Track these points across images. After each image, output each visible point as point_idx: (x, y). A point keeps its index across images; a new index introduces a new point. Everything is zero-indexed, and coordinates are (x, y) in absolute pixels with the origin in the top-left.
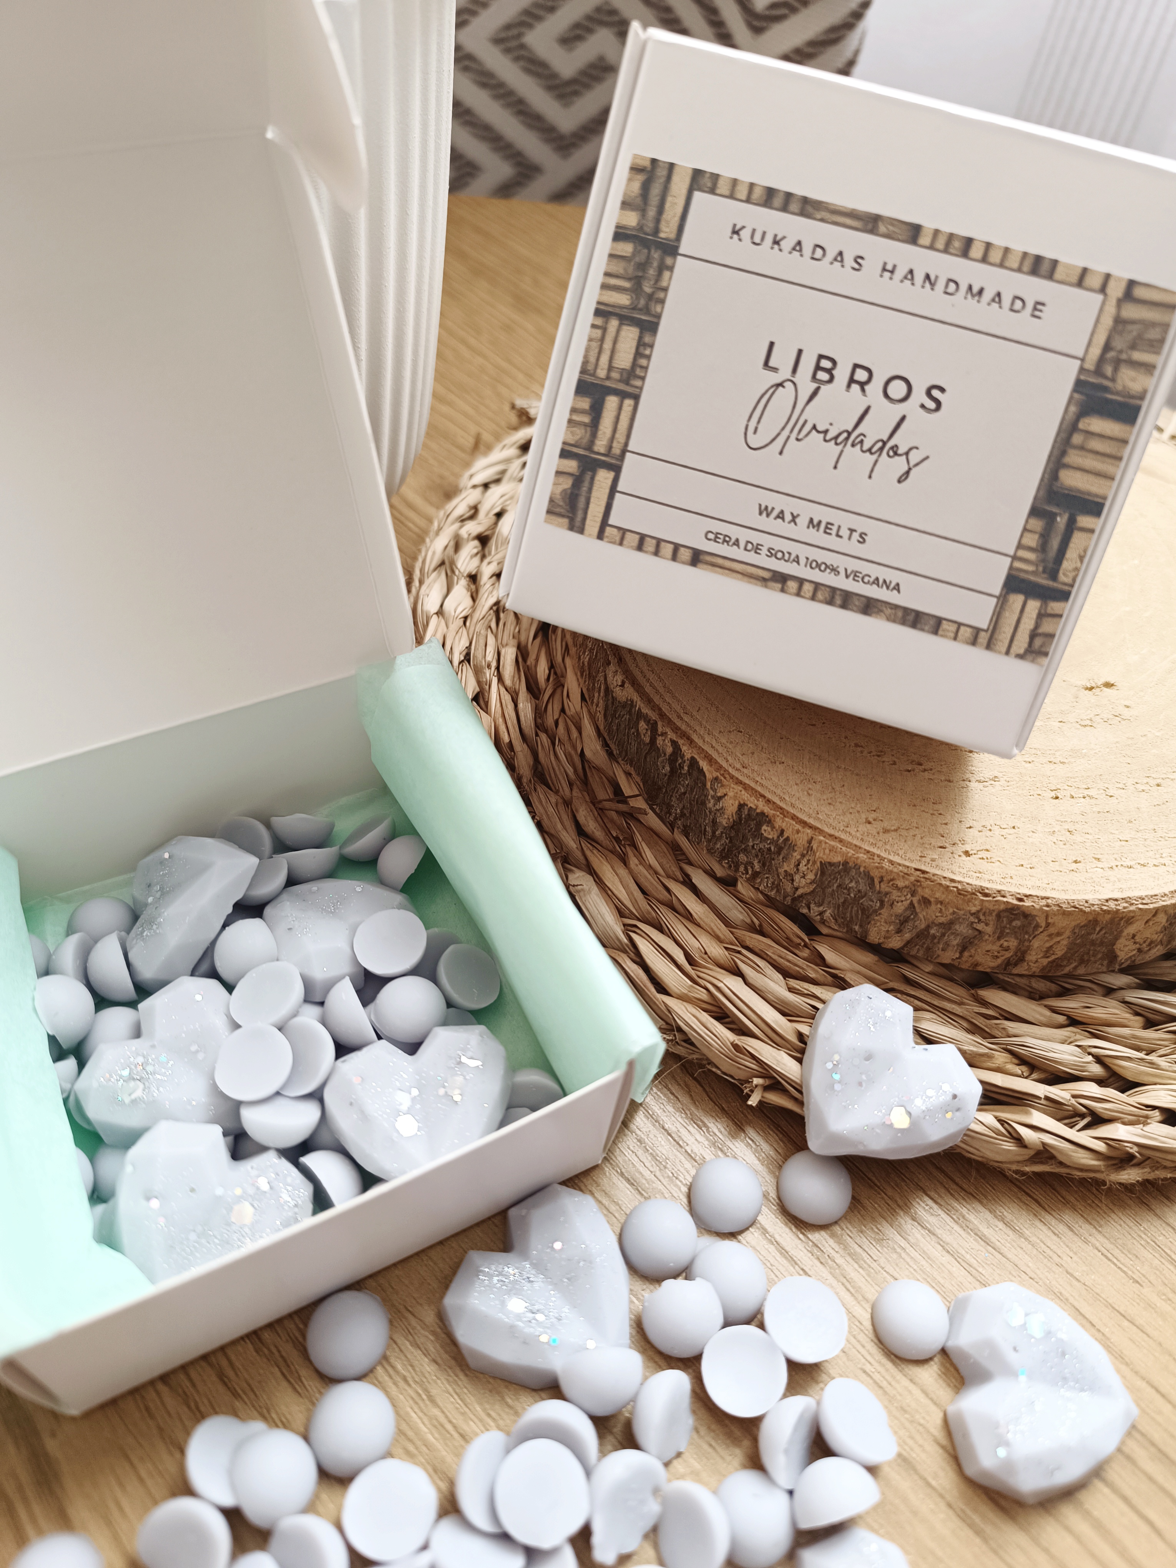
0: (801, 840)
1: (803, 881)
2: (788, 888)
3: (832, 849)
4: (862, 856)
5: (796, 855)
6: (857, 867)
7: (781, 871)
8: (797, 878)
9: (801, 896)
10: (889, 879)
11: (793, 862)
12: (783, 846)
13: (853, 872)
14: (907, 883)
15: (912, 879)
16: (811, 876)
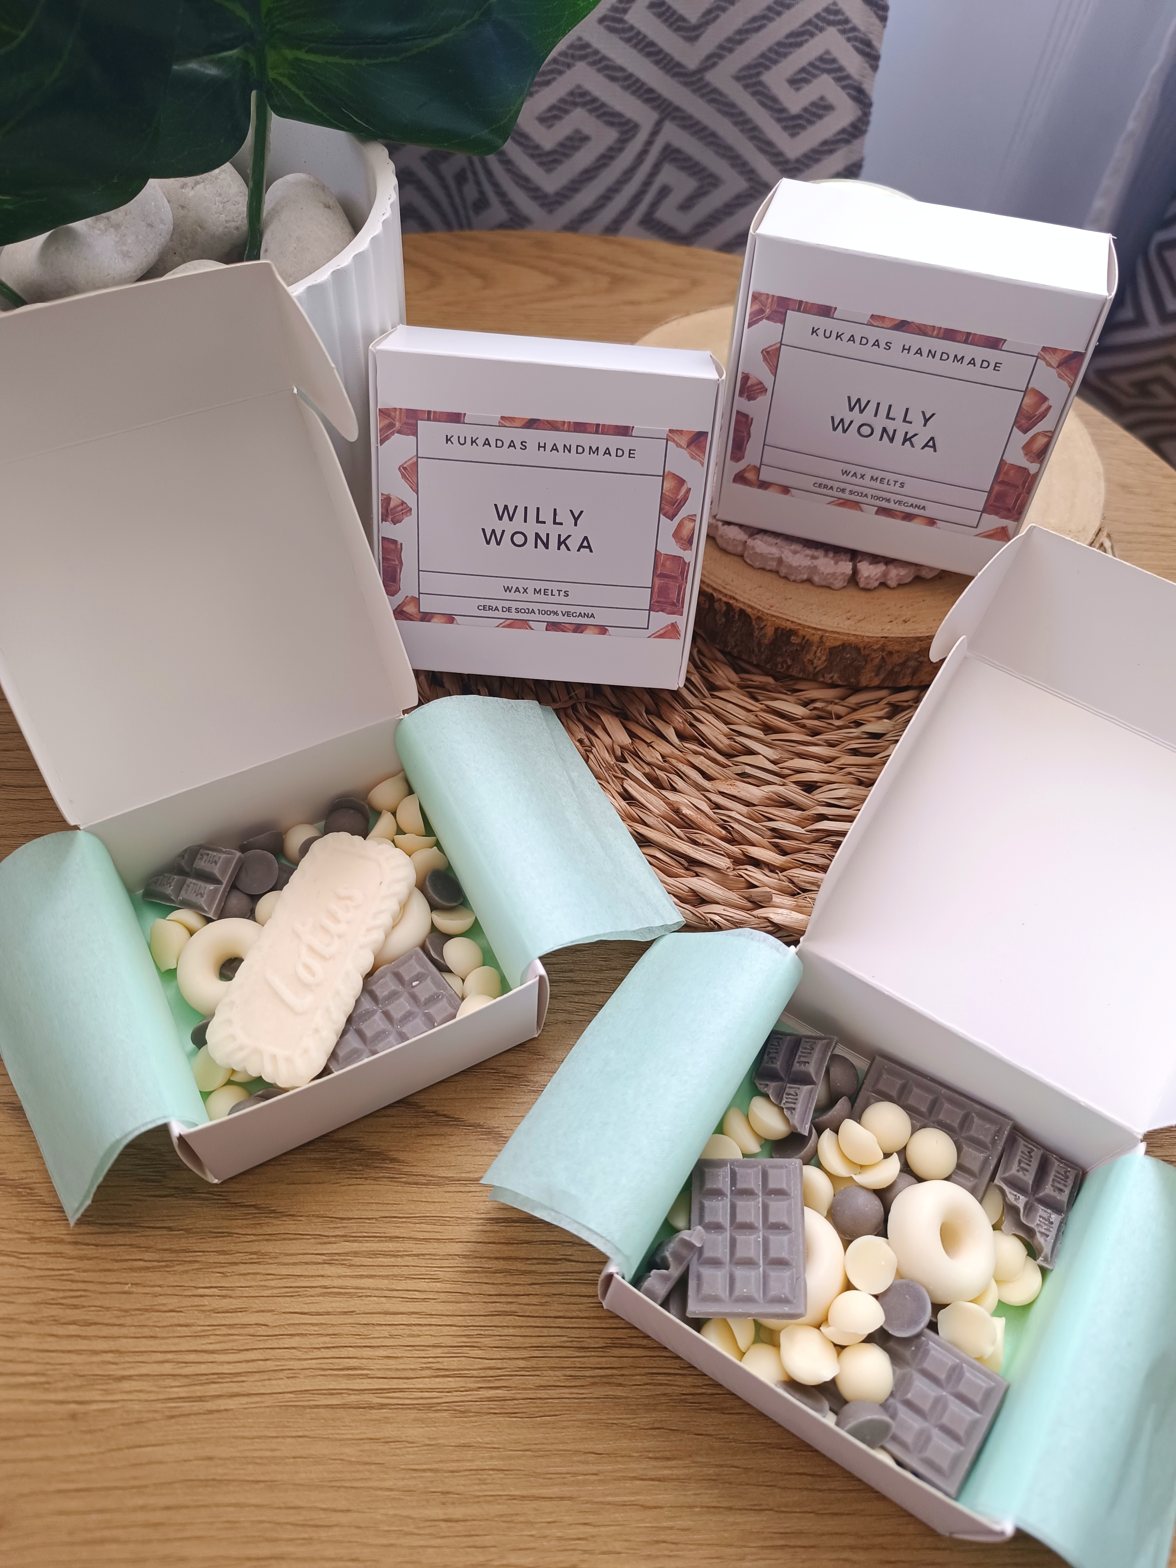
0: (816, 639)
1: (819, 662)
2: (811, 668)
3: (835, 639)
4: (852, 638)
5: (814, 648)
6: (850, 645)
7: (806, 660)
8: (815, 661)
9: (818, 672)
10: (868, 646)
11: (812, 652)
12: (806, 644)
13: (848, 649)
14: (878, 646)
15: (881, 643)
16: (824, 658)
